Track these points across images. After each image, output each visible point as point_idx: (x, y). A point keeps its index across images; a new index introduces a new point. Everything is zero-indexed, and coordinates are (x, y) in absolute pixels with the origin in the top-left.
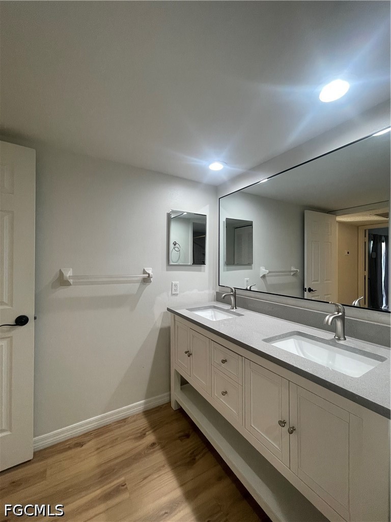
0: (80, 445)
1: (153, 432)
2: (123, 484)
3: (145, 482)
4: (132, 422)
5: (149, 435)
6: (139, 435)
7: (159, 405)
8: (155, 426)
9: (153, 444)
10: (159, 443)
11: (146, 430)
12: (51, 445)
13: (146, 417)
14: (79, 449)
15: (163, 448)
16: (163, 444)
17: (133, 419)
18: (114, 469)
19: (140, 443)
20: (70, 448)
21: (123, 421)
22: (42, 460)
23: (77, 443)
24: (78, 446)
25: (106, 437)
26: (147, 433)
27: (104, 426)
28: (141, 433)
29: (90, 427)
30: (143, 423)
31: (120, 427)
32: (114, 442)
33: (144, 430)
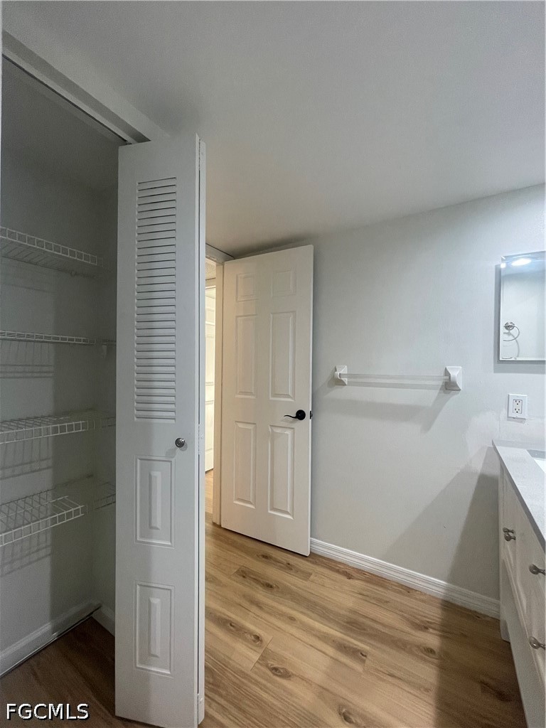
0: (349, 577)
1: (441, 636)
2: (364, 654)
3: (390, 679)
4: (416, 599)
5: (431, 633)
6: (417, 622)
7: (478, 611)
8: (446, 631)
9: (430, 651)
10: (440, 658)
11: (432, 626)
12: (330, 557)
13: (444, 609)
14: (344, 579)
15: (442, 668)
16: (446, 664)
17: (422, 597)
18: (364, 630)
19: (413, 632)
20: (338, 571)
21: (407, 590)
22: (313, 563)
23: (348, 572)
24: (346, 575)
25: (377, 590)
26: (431, 630)
27: (382, 578)
28: (422, 621)
29: (366, 566)
30: (435, 614)
31: (400, 592)
32: (382, 602)
33: (428, 622)
